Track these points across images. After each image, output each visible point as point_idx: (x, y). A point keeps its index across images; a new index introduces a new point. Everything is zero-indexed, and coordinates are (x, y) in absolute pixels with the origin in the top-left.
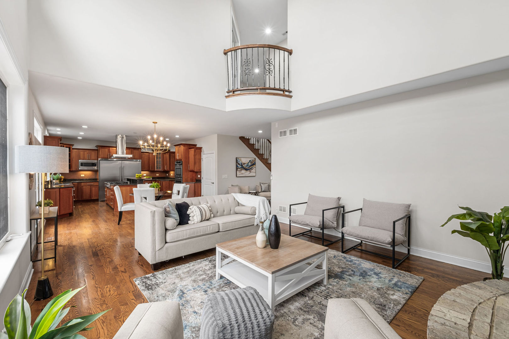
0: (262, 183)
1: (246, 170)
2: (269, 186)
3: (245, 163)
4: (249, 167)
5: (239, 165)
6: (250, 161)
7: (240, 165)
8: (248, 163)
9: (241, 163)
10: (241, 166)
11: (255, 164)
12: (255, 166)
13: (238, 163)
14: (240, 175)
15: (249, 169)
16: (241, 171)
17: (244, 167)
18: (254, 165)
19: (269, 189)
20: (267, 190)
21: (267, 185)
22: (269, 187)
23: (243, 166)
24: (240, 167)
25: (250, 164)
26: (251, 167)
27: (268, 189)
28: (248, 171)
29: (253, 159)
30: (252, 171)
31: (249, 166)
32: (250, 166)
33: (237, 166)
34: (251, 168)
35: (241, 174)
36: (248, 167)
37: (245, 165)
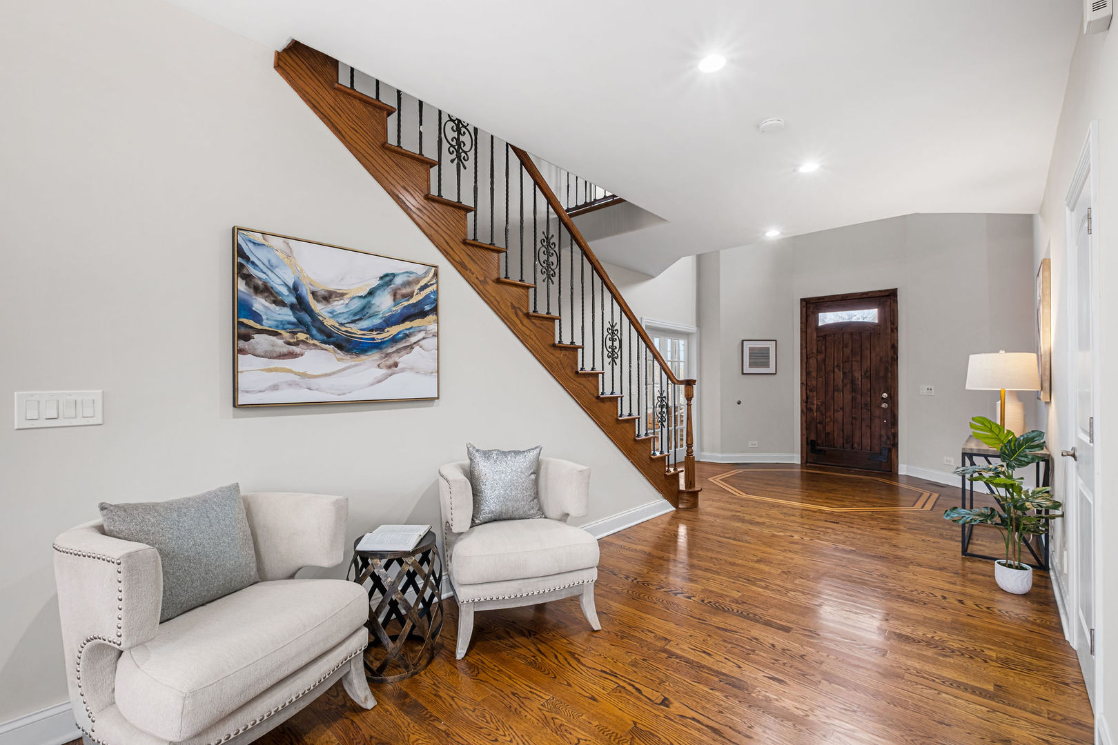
0: (487, 454)
1: (348, 346)
2: (536, 472)
3: (332, 287)
4: (380, 329)
5: (260, 304)
6: (387, 279)
7: (279, 302)
8: (371, 293)
9: (295, 289)
10: (287, 315)
11: (435, 310)
12: (433, 327)
13: (248, 278)
14: (275, 387)
15: (378, 346)
16: (292, 355)
17: (329, 322)
18: (423, 314)
19: (537, 495)
20: (524, 505)
21: (522, 464)
22: (536, 482)
23: (310, 312)
24: (283, 324)
25: (385, 304)
26: (394, 330)
27: (531, 492)
28: (375, 356)
29: (420, 270)
30: (405, 360)
31: (376, 321)
32: (389, 322)
33: (242, 308)
34: (394, 340)
35: (291, 384)
36: (366, 324)
37: (338, 305)
